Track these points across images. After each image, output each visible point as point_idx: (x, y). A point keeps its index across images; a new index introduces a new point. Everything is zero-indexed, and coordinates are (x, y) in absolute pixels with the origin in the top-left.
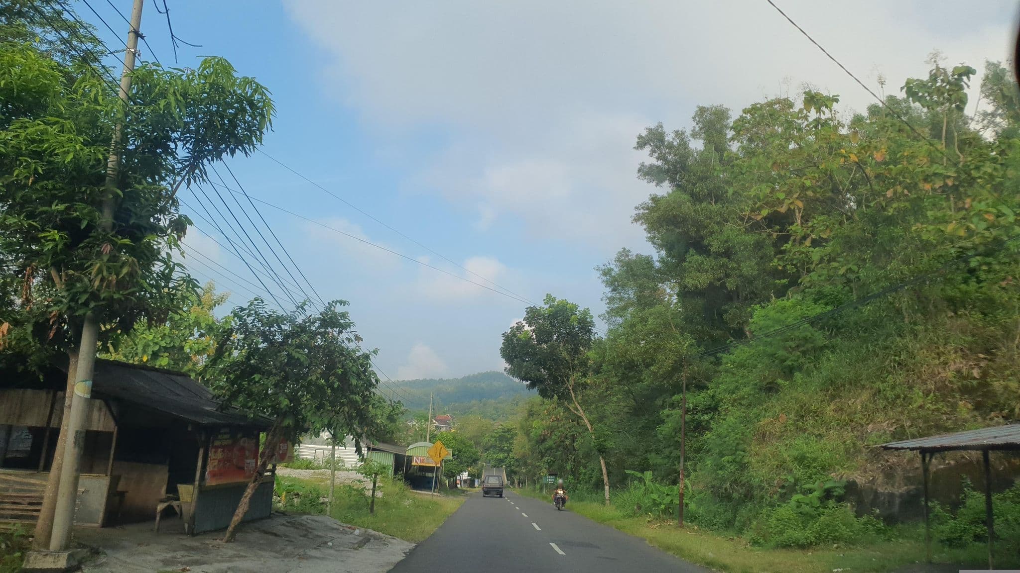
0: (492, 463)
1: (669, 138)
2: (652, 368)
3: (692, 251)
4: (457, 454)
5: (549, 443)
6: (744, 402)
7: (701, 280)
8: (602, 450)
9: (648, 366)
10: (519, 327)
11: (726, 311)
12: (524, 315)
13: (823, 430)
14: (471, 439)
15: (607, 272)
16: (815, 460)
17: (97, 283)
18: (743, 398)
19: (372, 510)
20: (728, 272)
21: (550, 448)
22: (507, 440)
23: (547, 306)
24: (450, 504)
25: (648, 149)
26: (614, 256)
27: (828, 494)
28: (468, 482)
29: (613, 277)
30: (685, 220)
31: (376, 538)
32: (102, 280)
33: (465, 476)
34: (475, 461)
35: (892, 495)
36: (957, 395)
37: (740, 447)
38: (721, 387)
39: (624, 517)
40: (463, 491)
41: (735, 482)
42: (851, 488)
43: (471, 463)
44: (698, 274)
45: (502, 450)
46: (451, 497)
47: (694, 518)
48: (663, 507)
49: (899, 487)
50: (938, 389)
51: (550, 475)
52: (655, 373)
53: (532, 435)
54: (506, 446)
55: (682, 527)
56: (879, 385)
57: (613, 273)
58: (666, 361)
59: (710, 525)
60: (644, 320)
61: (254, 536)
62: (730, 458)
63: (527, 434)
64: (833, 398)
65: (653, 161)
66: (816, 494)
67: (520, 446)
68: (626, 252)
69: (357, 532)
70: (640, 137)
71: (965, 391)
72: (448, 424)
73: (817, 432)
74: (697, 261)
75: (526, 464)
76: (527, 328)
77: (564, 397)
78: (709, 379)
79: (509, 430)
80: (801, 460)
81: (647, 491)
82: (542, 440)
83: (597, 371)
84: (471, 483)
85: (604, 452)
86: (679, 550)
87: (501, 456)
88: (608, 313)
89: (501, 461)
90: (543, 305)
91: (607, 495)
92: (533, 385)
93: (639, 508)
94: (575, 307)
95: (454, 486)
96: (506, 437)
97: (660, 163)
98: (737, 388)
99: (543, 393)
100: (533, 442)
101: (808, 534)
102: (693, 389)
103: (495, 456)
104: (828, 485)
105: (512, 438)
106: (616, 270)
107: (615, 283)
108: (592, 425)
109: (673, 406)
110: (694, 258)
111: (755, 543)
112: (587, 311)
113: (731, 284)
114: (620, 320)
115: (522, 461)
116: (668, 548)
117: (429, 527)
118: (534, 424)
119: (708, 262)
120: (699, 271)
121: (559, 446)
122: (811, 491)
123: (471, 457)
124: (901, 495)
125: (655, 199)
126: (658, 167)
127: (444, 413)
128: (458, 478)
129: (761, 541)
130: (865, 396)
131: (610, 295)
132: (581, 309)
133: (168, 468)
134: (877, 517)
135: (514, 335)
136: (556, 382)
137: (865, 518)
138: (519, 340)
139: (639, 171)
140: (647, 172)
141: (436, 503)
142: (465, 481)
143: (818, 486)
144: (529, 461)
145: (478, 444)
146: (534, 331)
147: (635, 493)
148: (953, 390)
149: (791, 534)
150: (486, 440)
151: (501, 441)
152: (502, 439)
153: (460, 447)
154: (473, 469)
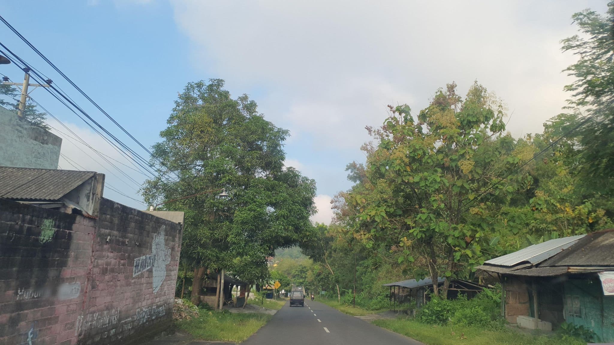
0: (297, 284)
1: (358, 166)
2: (353, 252)
5: (322, 276)
8: (337, 281)
13: (392, 277)
14: (285, 272)
21: (322, 278)
22: (304, 272)
24: (279, 304)
25: (350, 170)
27: (387, 296)
28: (284, 294)
33: (283, 291)
34: (288, 284)
35: (402, 296)
40: (284, 299)
42: (393, 294)
43: (287, 286)
45: (302, 277)
46: (278, 301)
47: (359, 304)
48: (351, 301)
49: (405, 294)
51: (323, 290)
53: (314, 272)
54: (304, 275)
55: (355, 307)
59: (364, 306)
65: (352, 174)
67: (310, 276)
69: (264, 308)
70: (347, 166)
75: (313, 284)
77: (323, 261)
79: (305, 267)
80: (383, 286)
81: (349, 296)
82: (319, 275)
83: (335, 251)
84: (286, 295)
87: (301, 280)
89: (301, 283)
91: (339, 298)
93: (345, 302)
95: (278, 296)
96: (303, 271)
100: (315, 275)
101: (378, 307)
103: (298, 281)
104: (387, 294)
105: (307, 271)
108: (333, 272)
109: (361, 265)
115: (311, 283)
117: (278, 308)
121: (326, 278)
122: (383, 295)
123: (286, 283)
126: (354, 176)
128: (280, 293)
129: (368, 309)
134: (398, 302)
136: (320, 256)
137: (395, 302)
140: (351, 178)
142: (283, 294)
145: (289, 274)
147: (346, 297)
149: (375, 306)
150: (293, 272)
151: (301, 273)
152: (302, 271)
153: (281, 278)
154: (287, 288)
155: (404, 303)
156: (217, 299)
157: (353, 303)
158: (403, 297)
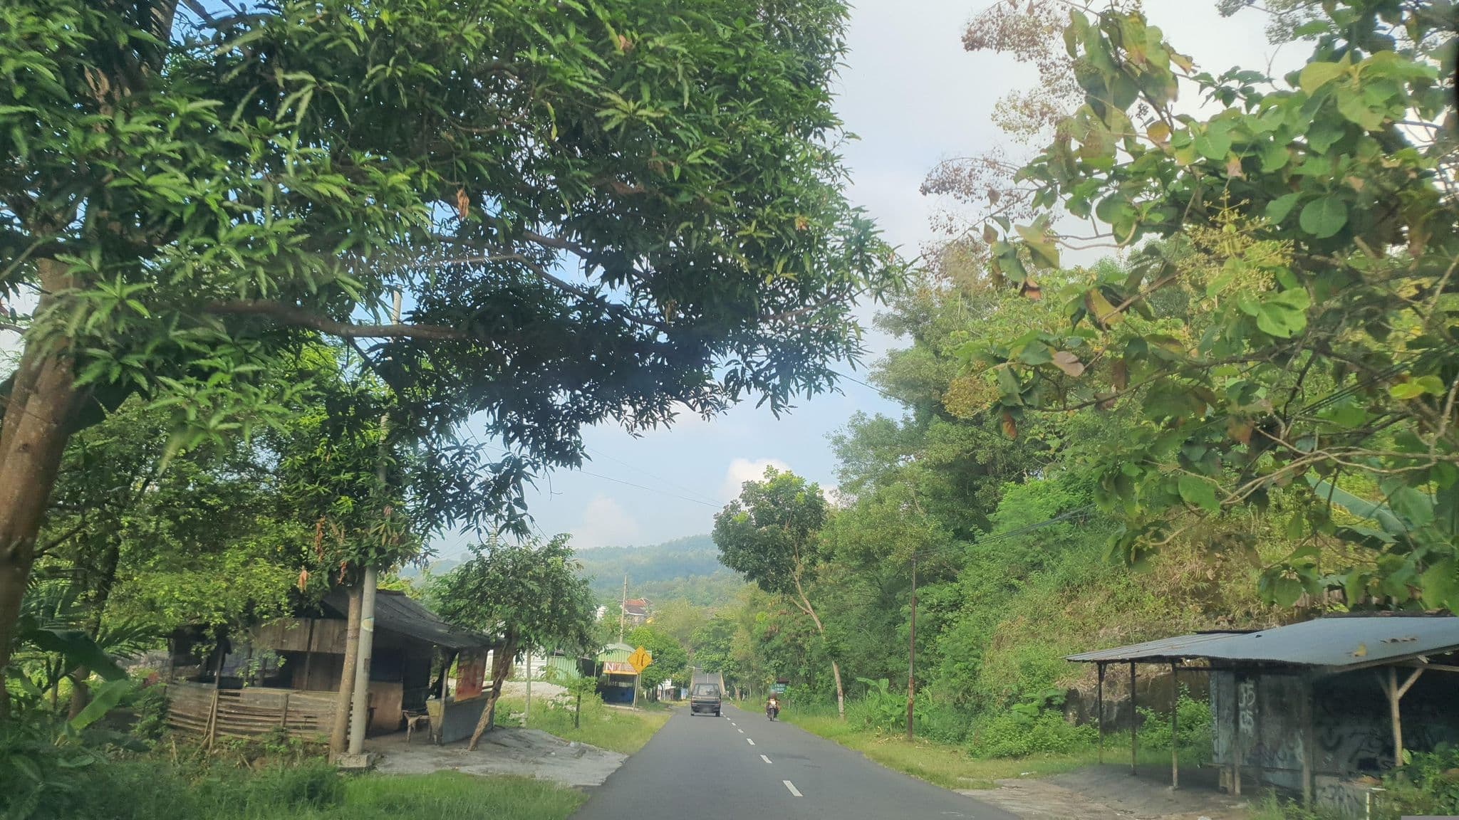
0: (705, 667)
3: (936, 417)
4: (659, 654)
5: (777, 642)
6: (988, 600)
7: (945, 453)
8: (835, 653)
9: (886, 553)
10: (735, 507)
11: (978, 488)
12: (740, 491)
13: (1056, 636)
14: (674, 634)
15: (838, 441)
16: (1039, 668)
17: (384, 540)
18: (985, 595)
19: (577, 725)
20: (979, 442)
21: (779, 649)
22: (724, 636)
23: (767, 481)
24: (654, 719)
26: (847, 421)
27: (1049, 702)
28: (672, 692)
29: (846, 446)
30: (925, 383)
31: (591, 750)
32: (388, 537)
33: (668, 685)
34: (682, 665)
35: (1112, 703)
36: (1188, 599)
37: (974, 653)
38: (968, 579)
39: (853, 731)
40: (667, 706)
41: (968, 691)
42: (1072, 695)
43: (676, 668)
44: (944, 446)
45: (717, 649)
46: (652, 713)
47: (926, 731)
48: (893, 719)
49: (1119, 695)
50: (1172, 591)
51: (778, 683)
52: (894, 563)
53: (755, 631)
54: (722, 643)
55: (911, 741)
56: (1113, 587)
57: (846, 441)
58: (905, 548)
59: (943, 738)
60: (880, 501)
61: (489, 746)
62: (961, 665)
63: (750, 629)
64: (1070, 599)
65: (889, 310)
66: (1035, 703)
67: (741, 645)
68: (861, 415)
69: (572, 744)
71: (1197, 594)
72: (643, 612)
73: (1048, 637)
74: (942, 429)
75: (749, 668)
76: (744, 508)
77: (789, 589)
78: (959, 567)
79: (727, 622)
80: (1027, 668)
81: (882, 702)
82: (769, 638)
83: (827, 559)
85: (838, 656)
86: (890, 761)
87: (716, 657)
88: (841, 488)
89: (716, 664)
90: (762, 478)
91: (841, 709)
92: (751, 577)
93: (870, 721)
94: (801, 480)
95: (654, 698)
96: (721, 631)
97: (898, 312)
98: (981, 583)
99: (764, 586)
100: (757, 641)
101: (1021, 744)
102: (940, 580)
103: (708, 657)
104: (1049, 695)
105: (730, 633)
106: (850, 436)
107: (846, 453)
108: (822, 623)
110: (938, 425)
111: (973, 754)
112: (815, 487)
113: (981, 458)
114: (855, 498)
115: (744, 664)
116: (880, 759)
117: (637, 742)
118: (758, 617)
119: (955, 431)
120: (944, 441)
121: (789, 645)
122: (1033, 700)
123: (676, 660)
124: (1120, 703)
125: (894, 355)
126: (895, 317)
127: (637, 596)
128: (659, 687)
129: (978, 752)
130: (1100, 598)
131: (842, 467)
132: (808, 483)
133: (401, 686)
134: (1094, 726)
135: (729, 517)
136: (779, 572)
137: (1083, 727)
138: (734, 522)
139: (874, 320)
141: (638, 719)
142: (668, 692)
143: (1040, 695)
144: (754, 664)
145: (684, 640)
146: (752, 510)
147: (870, 704)
148: (1184, 593)
149: (1006, 744)
150: (695, 635)
151: (716, 637)
152: (718, 633)
153: (661, 648)
154: (679, 676)
155: (1120, 731)
156: (341, 709)
157: (907, 725)
158: (1116, 709)
